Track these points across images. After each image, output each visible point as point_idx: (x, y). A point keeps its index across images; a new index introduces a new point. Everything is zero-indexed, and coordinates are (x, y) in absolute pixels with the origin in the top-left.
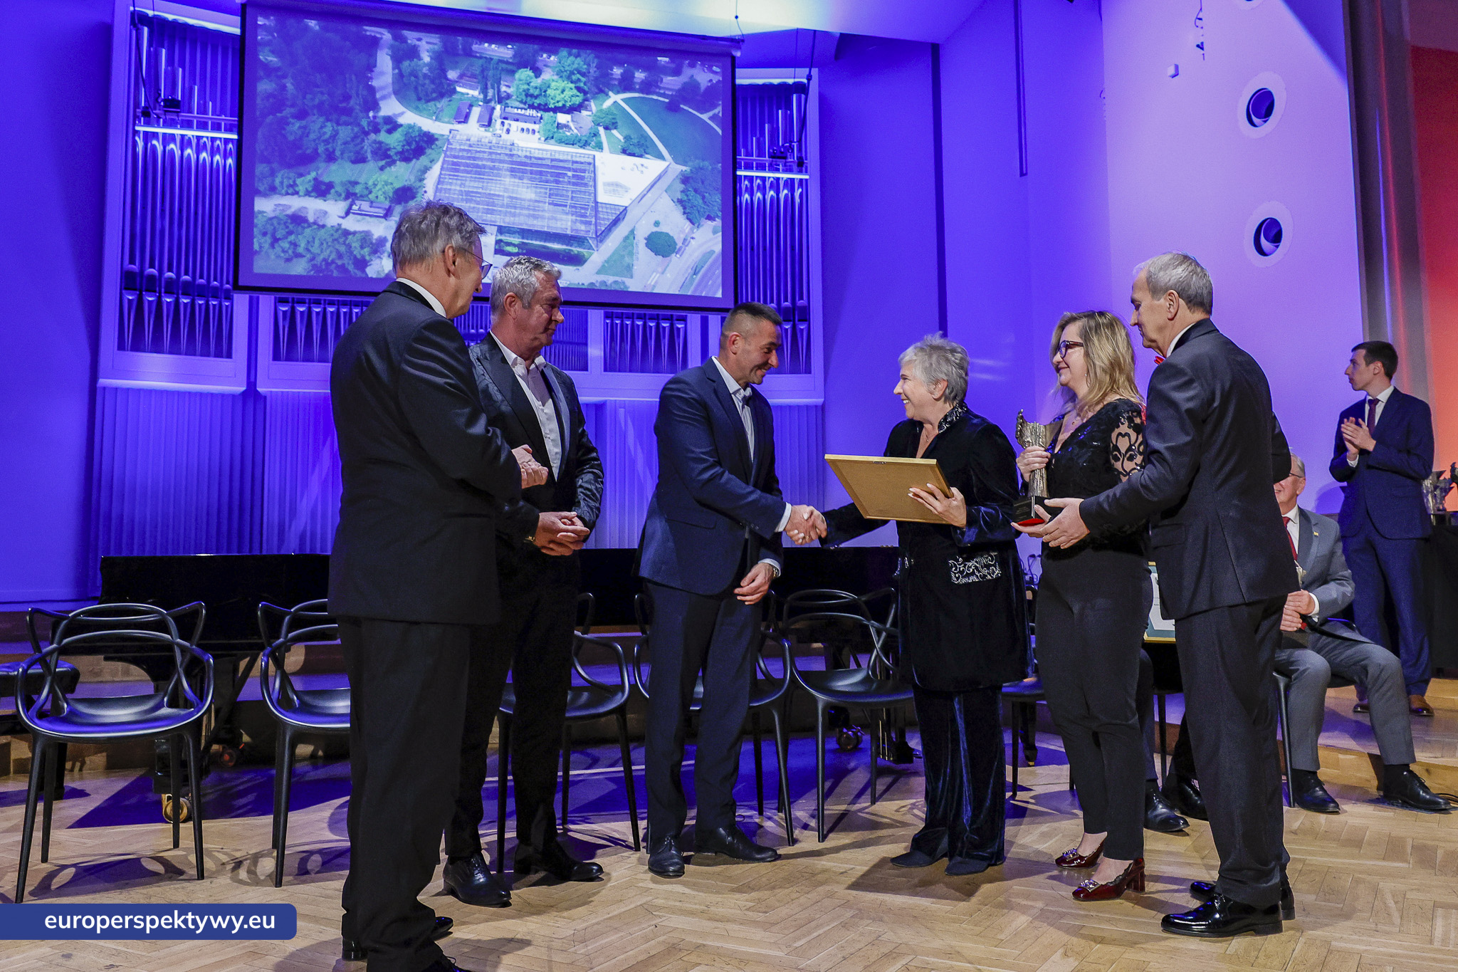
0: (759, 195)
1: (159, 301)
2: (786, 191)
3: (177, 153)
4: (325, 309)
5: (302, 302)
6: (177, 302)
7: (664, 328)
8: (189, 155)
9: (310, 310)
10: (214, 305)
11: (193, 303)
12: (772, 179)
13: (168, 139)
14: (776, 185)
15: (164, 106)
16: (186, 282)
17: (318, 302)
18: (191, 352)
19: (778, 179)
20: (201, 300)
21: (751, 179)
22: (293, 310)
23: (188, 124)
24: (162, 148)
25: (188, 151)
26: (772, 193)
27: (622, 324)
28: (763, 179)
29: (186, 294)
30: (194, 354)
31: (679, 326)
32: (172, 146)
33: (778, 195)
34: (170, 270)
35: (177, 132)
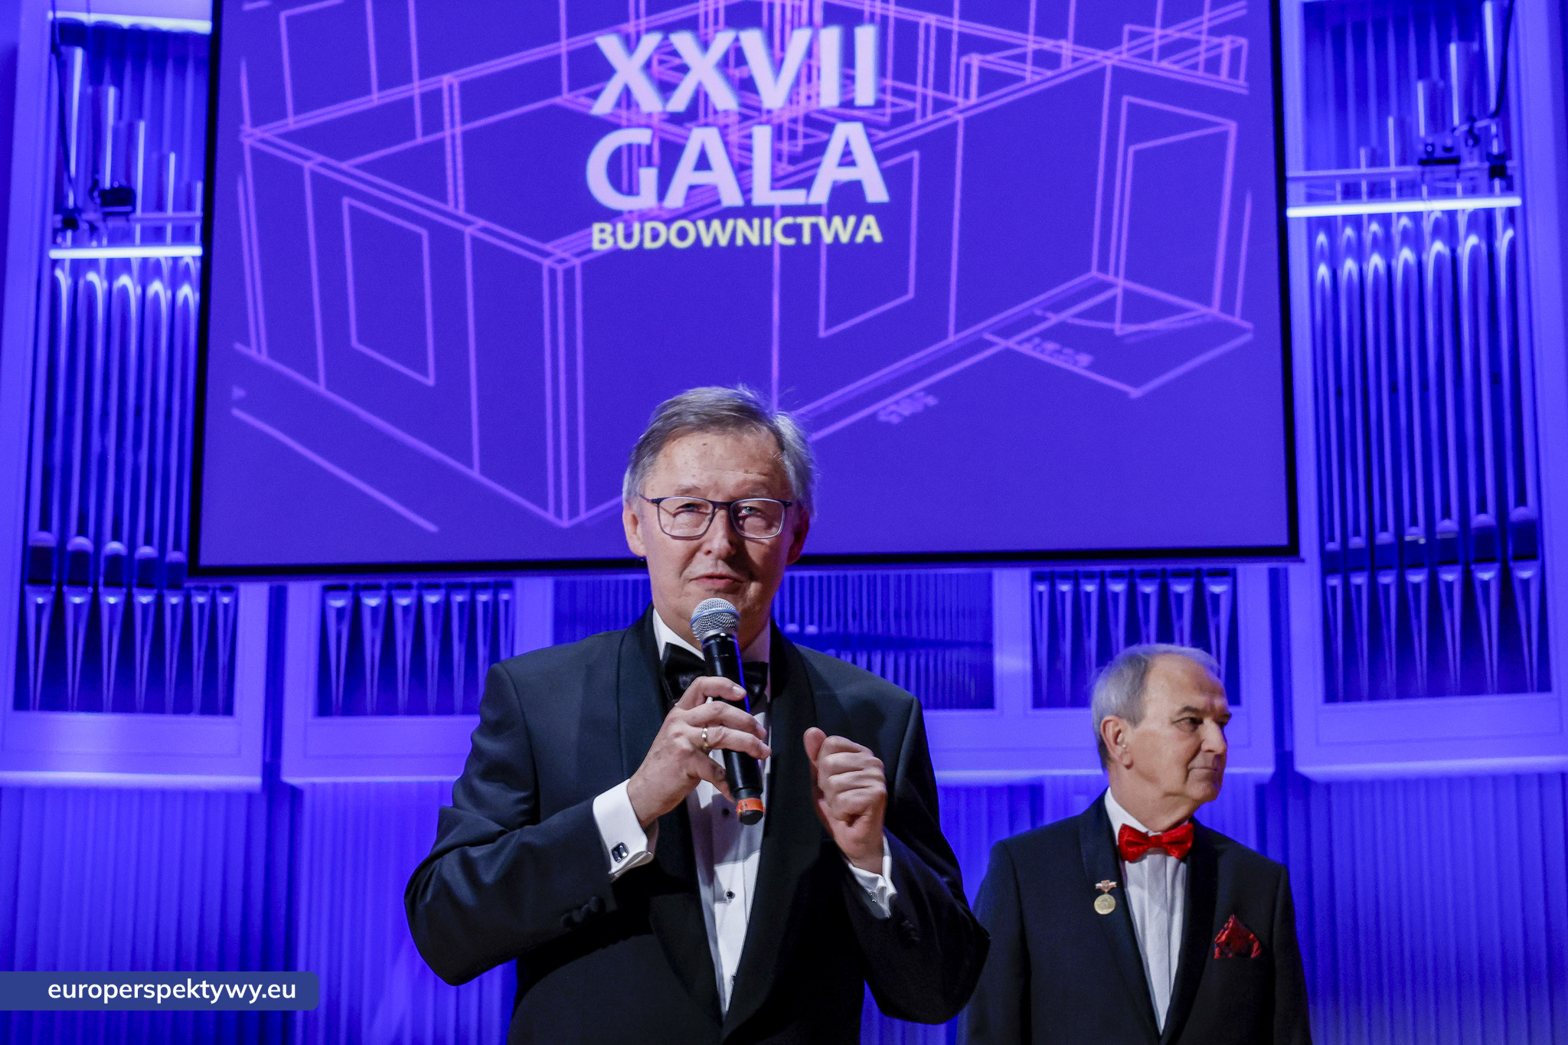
0: (1406, 254)
1: (95, 603)
2: (1473, 240)
3: (134, 292)
4: (420, 601)
5: (373, 589)
6: (129, 602)
7: (1180, 597)
8: (157, 296)
9: (390, 604)
10: (201, 606)
11: (159, 602)
12: (1439, 215)
13: (114, 268)
14: (1447, 226)
15: (104, 204)
16: (147, 561)
17: (406, 588)
18: (155, 706)
19: (1451, 215)
20: (174, 596)
21: (1385, 220)
22: (357, 605)
23: (155, 236)
24: (106, 284)
25: (156, 287)
26: (1439, 246)
27: (1076, 590)
28: (1416, 217)
29: (145, 586)
30: (161, 710)
31: (1217, 589)
32: (124, 280)
33: (1453, 251)
34: (116, 537)
35: (134, 253)
